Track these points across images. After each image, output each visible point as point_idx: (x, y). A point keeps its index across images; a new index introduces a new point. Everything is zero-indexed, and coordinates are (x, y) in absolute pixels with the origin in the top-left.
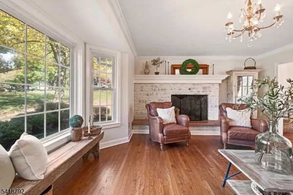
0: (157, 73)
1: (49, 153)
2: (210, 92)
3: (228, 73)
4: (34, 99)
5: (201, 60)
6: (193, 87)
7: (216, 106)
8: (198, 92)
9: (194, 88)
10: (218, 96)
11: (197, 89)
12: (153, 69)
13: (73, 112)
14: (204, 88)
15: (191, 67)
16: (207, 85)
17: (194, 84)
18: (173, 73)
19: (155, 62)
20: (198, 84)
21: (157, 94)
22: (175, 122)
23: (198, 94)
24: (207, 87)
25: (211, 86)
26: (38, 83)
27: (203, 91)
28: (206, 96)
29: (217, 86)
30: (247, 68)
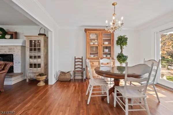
2: (14, 52)
7: (19, 62)
8: (5, 52)
9: (2, 49)
10: (20, 55)
11: (4, 49)
14: (10, 49)
16: (12, 47)
20: (5, 46)
23: (5, 53)
24: (12, 49)
25: (15, 48)
27: (9, 52)
28: (13, 55)
29: (20, 48)
30: (40, 34)
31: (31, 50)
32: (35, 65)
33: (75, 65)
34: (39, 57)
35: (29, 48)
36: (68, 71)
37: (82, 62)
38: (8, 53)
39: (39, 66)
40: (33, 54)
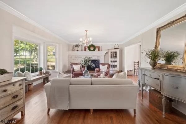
0: (78, 51)
1: (32, 77)
3: (108, 50)
4: (23, 62)
5: (96, 44)
6: (93, 56)
11: (95, 57)
12: (76, 49)
13: (39, 66)
14: (98, 57)
15: (92, 48)
16: (99, 56)
17: (93, 55)
18: (85, 50)
19: (77, 46)
21: (78, 59)
22: (80, 70)
23: (95, 59)
26: (23, 51)
28: (99, 60)
29: (103, 56)
30: (115, 48)
31: (111, 57)
32: (114, 66)
33: (134, 66)
34: (116, 61)
35: (110, 56)
36: (131, 70)
37: (139, 64)
38: (97, 59)
39: (116, 66)
40: (113, 59)
